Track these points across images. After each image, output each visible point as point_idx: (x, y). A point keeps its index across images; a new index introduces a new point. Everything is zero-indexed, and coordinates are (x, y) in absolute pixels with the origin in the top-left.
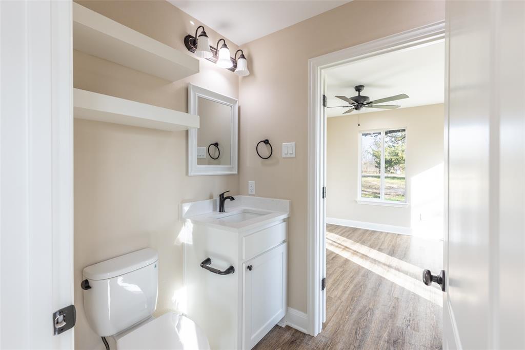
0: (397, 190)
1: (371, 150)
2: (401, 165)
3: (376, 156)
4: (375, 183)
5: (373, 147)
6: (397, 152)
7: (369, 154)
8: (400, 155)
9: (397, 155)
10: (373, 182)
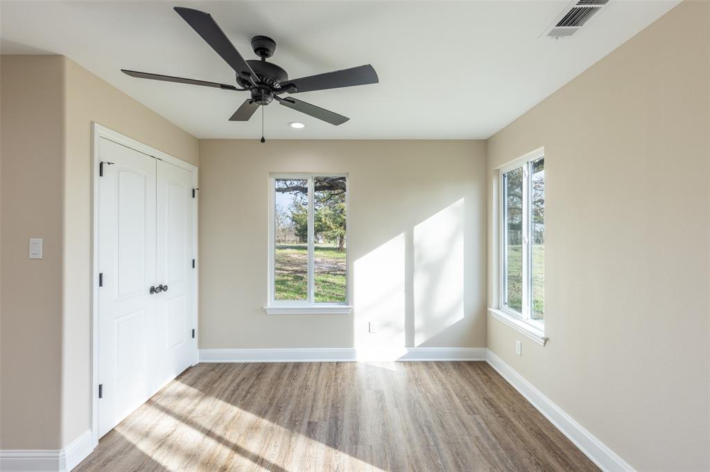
0: (321, 265)
1: (290, 213)
2: (324, 233)
3: (296, 221)
4: (296, 256)
5: (292, 209)
6: (320, 216)
7: (288, 218)
8: (323, 220)
9: (320, 221)
10: (292, 256)
